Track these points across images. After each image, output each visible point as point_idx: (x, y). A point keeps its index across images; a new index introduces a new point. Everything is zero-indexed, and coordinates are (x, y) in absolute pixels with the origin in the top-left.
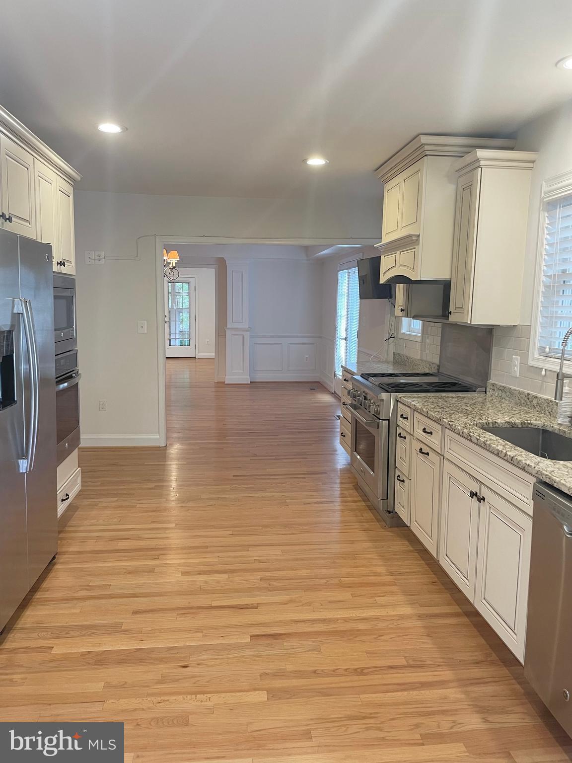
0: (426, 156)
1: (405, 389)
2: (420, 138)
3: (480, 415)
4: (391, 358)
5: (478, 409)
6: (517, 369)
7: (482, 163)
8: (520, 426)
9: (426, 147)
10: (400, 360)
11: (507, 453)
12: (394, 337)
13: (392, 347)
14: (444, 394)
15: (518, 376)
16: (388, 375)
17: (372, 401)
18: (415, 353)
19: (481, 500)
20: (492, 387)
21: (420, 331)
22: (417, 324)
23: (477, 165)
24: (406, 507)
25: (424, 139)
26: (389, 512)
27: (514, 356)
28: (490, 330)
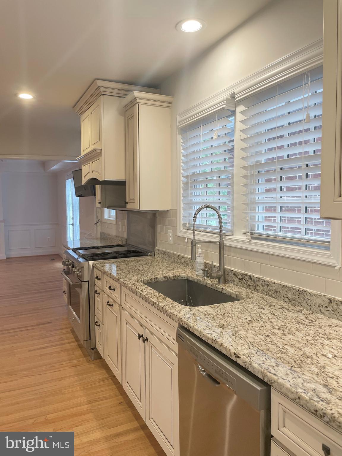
0: (102, 95)
1: (99, 257)
2: (96, 82)
3: (147, 273)
4: (99, 236)
5: (147, 268)
6: (171, 239)
7: (138, 101)
8: (173, 279)
9: (102, 89)
10: (104, 237)
11: (159, 304)
12: (100, 222)
13: (99, 228)
14: (126, 259)
15: (172, 243)
16: (92, 248)
17: (77, 268)
18: (112, 232)
19: (145, 340)
20: (157, 252)
21: (115, 217)
22: (113, 212)
23: (135, 102)
24: (102, 345)
25: (99, 83)
26: (92, 349)
27: (169, 230)
28: (155, 214)
